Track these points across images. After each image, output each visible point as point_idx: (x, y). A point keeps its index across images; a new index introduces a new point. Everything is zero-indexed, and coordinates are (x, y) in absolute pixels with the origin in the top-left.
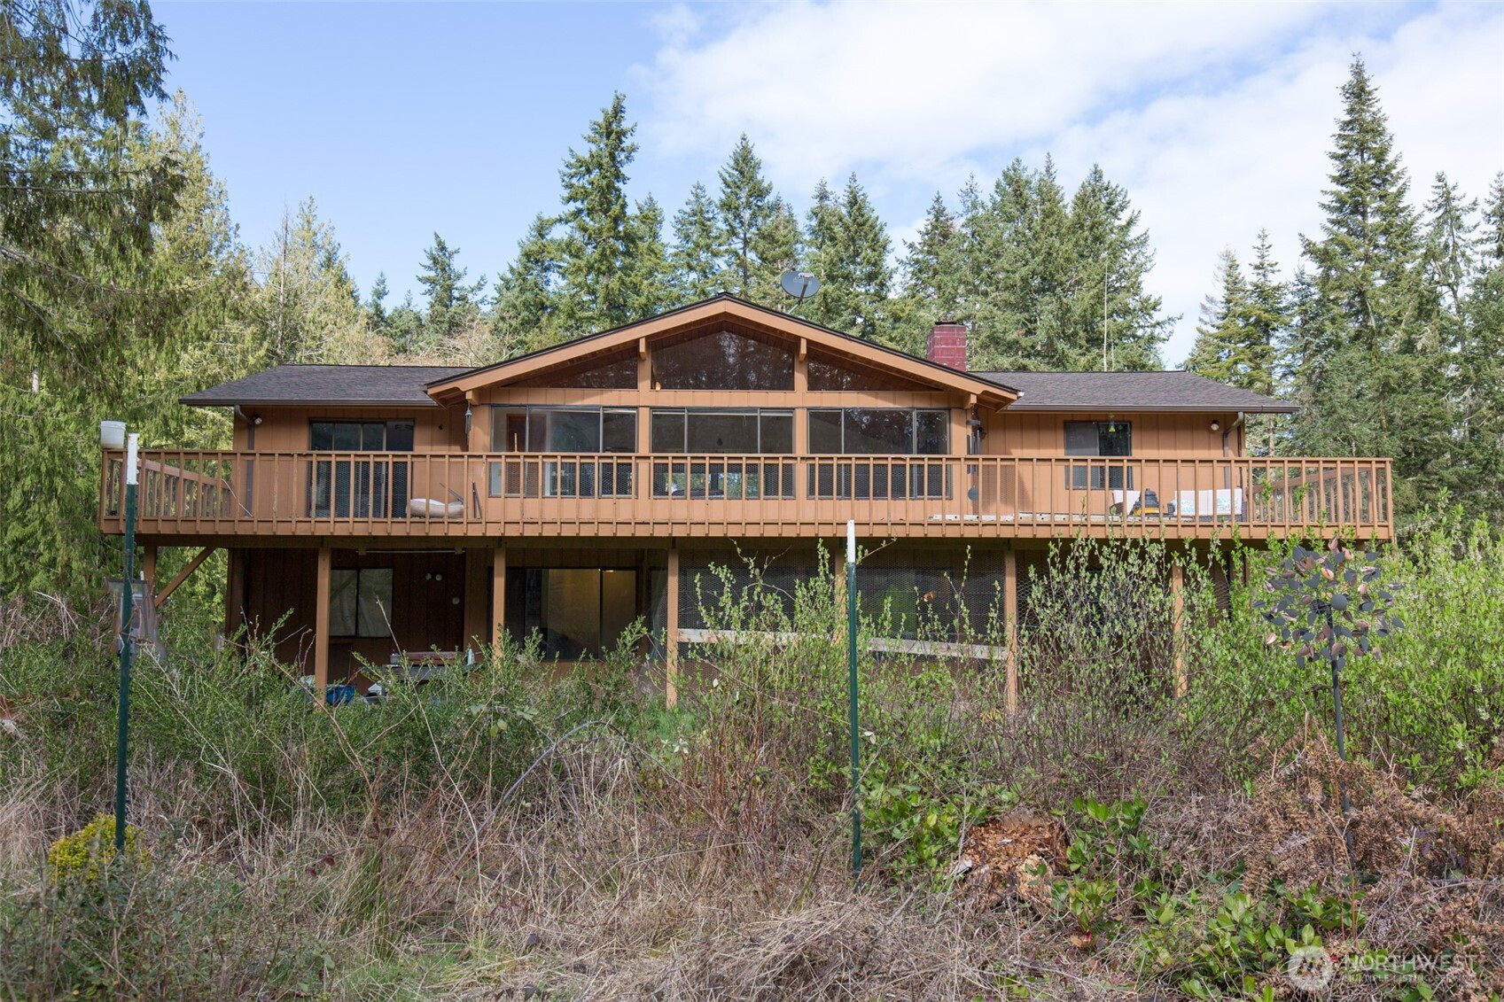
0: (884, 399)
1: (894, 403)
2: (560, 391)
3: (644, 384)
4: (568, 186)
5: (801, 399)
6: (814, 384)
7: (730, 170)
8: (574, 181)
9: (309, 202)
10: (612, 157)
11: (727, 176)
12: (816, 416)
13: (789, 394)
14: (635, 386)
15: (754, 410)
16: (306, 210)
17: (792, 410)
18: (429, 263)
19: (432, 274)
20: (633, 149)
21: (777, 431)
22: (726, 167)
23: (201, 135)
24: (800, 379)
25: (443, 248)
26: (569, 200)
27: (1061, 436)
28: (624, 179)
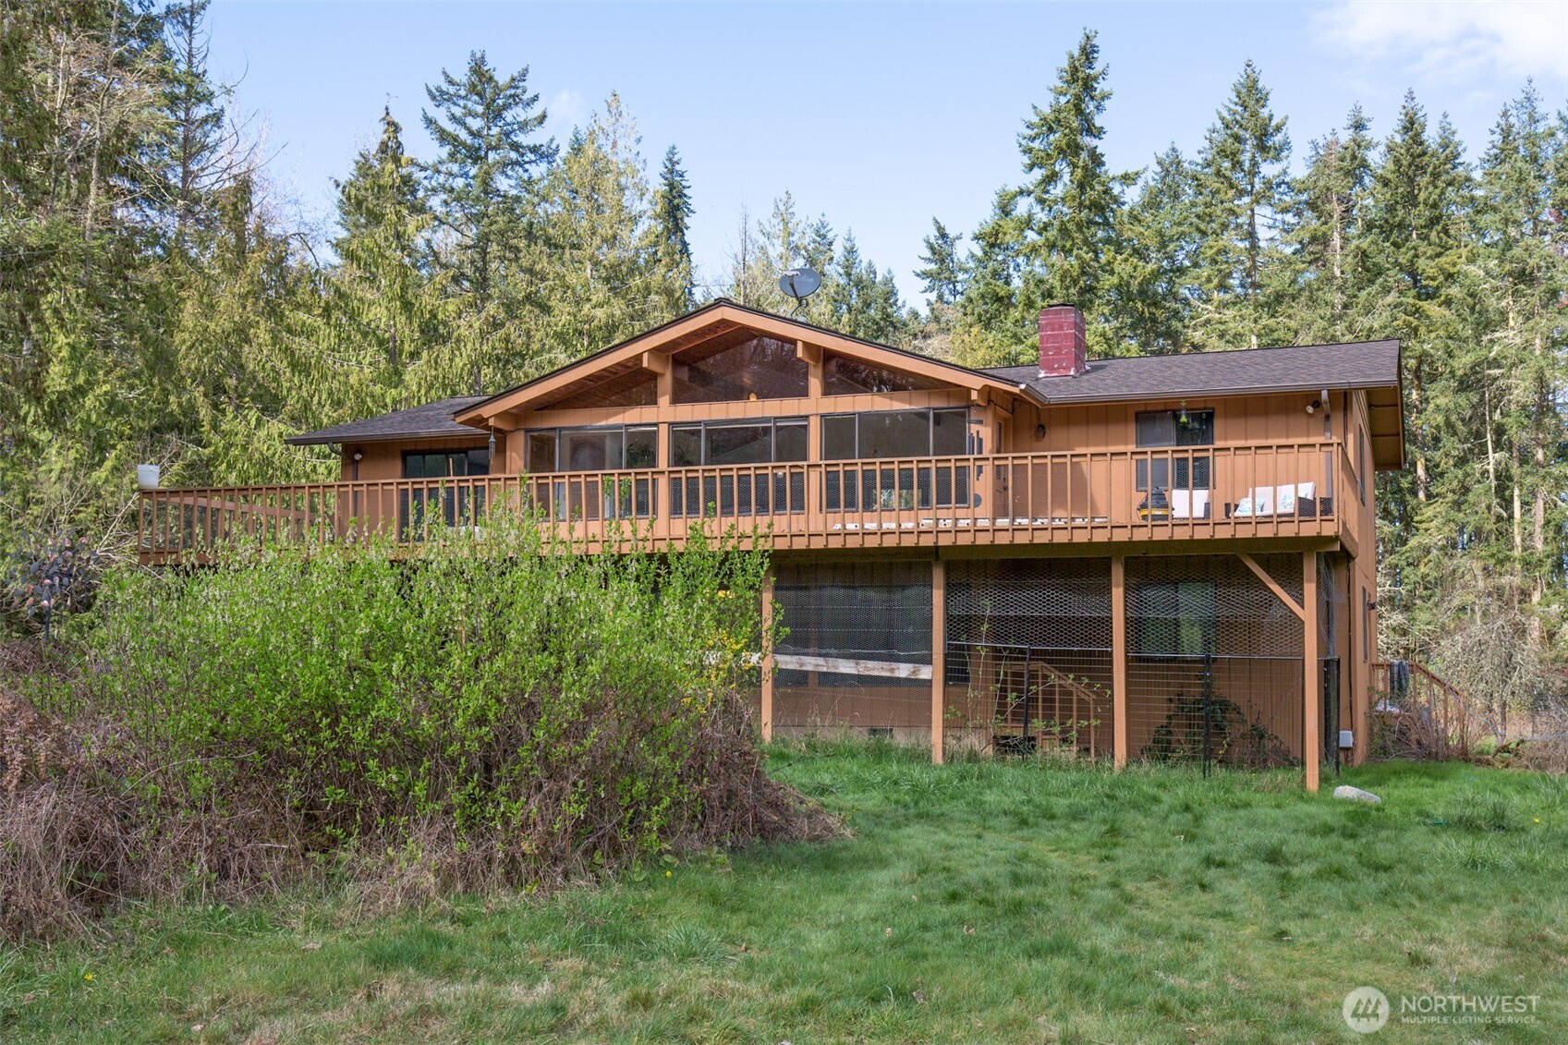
0: (898, 400)
1: (910, 404)
2: (586, 412)
3: (664, 400)
4: (1028, 151)
5: (816, 404)
6: (828, 390)
7: (1233, 107)
8: (1036, 145)
9: (785, 198)
10: (1079, 111)
11: (1225, 114)
12: (831, 422)
13: (804, 401)
14: (654, 402)
15: (767, 420)
16: (782, 208)
17: (806, 417)
18: (928, 254)
19: (933, 267)
20: (1105, 97)
21: (791, 440)
22: (1227, 103)
23: (639, 140)
24: (815, 384)
25: (943, 236)
26: (1031, 167)
27: (1132, 429)
28: (1098, 133)
